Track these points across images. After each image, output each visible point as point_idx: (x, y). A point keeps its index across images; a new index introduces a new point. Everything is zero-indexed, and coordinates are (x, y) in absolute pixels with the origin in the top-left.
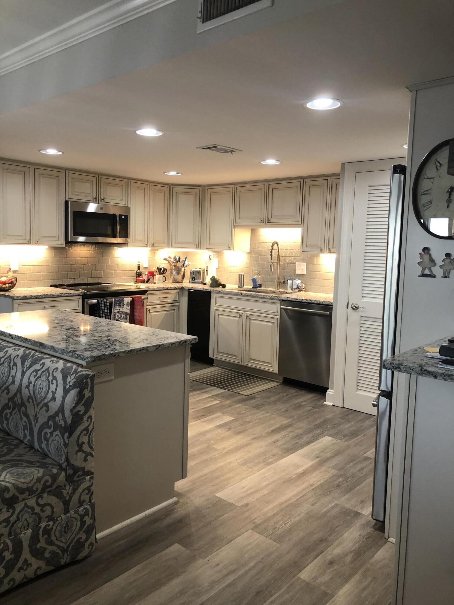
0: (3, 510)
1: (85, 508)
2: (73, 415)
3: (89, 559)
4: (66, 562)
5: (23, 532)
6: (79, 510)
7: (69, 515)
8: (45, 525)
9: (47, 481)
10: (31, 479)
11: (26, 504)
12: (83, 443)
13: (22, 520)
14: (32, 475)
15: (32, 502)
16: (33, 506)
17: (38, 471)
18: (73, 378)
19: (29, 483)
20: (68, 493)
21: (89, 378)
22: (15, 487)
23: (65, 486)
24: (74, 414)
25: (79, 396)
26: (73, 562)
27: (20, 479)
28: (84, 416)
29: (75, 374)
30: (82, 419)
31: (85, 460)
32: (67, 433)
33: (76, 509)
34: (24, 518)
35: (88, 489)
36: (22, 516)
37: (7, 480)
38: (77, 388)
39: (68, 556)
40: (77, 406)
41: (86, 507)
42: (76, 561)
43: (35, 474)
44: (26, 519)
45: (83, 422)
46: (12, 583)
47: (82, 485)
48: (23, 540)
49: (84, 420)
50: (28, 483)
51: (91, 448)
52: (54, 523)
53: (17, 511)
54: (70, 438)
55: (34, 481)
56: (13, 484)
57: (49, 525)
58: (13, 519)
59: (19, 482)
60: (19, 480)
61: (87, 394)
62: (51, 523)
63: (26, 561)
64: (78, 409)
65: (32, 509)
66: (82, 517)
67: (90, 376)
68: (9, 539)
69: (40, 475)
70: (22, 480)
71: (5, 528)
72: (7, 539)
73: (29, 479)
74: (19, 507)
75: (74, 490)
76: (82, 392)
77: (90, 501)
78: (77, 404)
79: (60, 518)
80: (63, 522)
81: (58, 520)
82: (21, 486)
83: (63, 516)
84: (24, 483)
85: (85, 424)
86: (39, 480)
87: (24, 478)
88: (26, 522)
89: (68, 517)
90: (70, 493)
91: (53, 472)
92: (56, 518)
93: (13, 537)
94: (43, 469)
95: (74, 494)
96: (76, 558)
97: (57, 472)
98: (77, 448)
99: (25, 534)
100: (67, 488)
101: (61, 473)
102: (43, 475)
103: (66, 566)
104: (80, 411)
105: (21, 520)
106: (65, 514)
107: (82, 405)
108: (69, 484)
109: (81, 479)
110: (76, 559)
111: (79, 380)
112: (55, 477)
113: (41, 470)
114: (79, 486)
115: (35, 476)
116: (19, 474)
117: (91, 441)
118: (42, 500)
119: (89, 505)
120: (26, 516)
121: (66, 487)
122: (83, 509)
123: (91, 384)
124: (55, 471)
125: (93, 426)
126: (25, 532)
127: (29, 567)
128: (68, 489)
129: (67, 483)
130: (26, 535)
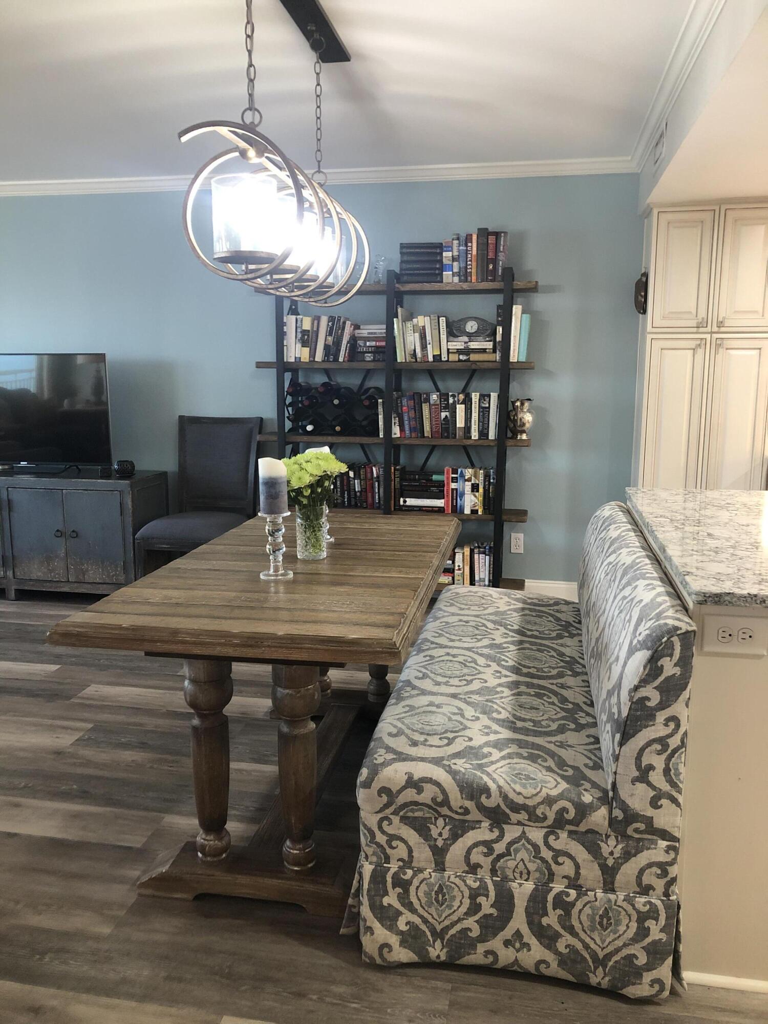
0: (483, 824)
1: (650, 903)
2: (632, 703)
3: (650, 1009)
4: (599, 984)
5: (519, 881)
6: (637, 899)
7: (612, 897)
8: (561, 889)
9: (564, 810)
10: (535, 792)
11: (524, 832)
12: (651, 768)
13: (515, 857)
14: (540, 786)
15: (536, 835)
16: (538, 843)
17: (558, 783)
18: (648, 627)
19: (528, 798)
20: (612, 853)
21: (678, 635)
22: (501, 794)
23: (608, 836)
24: (634, 700)
25: (649, 667)
26: (613, 993)
27: (515, 783)
28: (658, 714)
29: (654, 620)
30: (652, 717)
31: (654, 803)
32: (619, 734)
33: (631, 895)
34: (519, 856)
35: (663, 867)
36: (517, 851)
37: (495, 776)
38: (648, 649)
39: (605, 975)
40: (642, 687)
41: (653, 901)
42: (620, 993)
43: (545, 787)
44: (522, 860)
45: (654, 725)
46: (491, 959)
47: (645, 853)
48: (516, 895)
49: (657, 721)
50: (525, 798)
51: (674, 785)
52: (579, 896)
53: (508, 838)
54: (623, 748)
55: (538, 799)
56: (499, 787)
57: (568, 895)
58: (500, 848)
59: (512, 788)
60: (512, 785)
61: (669, 667)
62: (573, 893)
63: (518, 934)
64: (643, 692)
65: (536, 847)
66: (642, 918)
67: (679, 632)
68: (492, 880)
69: (554, 793)
70: (518, 788)
71: (485, 856)
72: (489, 878)
73: (530, 791)
74: (511, 833)
75: (627, 856)
76: (657, 662)
77: (667, 894)
78: (644, 682)
79: (594, 893)
80: (597, 903)
81: (587, 895)
82: (512, 795)
83: (600, 894)
84: (519, 794)
85: (657, 730)
86: (549, 801)
87: (524, 786)
88: (521, 866)
89: (609, 900)
90: (616, 855)
91: (582, 798)
92: (584, 889)
93: (499, 879)
94: (568, 786)
95: (626, 861)
96: (621, 990)
97: (592, 803)
98: (637, 774)
99: (520, 885)
100: (612, 842)
101: (600, 808)
102: (561, 796)
103: (596, 990)
104: (648, 699)
105: (513, 857)
106: (605, 891)
107: (655, 688)
108: (616, 838)
109: (646, 839)
110: (620, 992)
111: (654, 634)
112: (583, 810)
113: (564, 785)
114: (638, 851)
115: (545, 791)
116: (522, 774)
117: (673, 771)
118: (555, 840)
119: (662, 901)
120: (523, 854)
121: (609, 839)
122: (645, 902)
123: (681, 650)
124: (587, 798)
125: (682, 741)
126: (522, 882)
127: (525, 949)
128: (611, 847)
129: (610, 832)
130: (523, 890)
